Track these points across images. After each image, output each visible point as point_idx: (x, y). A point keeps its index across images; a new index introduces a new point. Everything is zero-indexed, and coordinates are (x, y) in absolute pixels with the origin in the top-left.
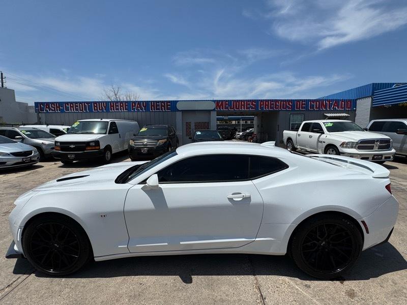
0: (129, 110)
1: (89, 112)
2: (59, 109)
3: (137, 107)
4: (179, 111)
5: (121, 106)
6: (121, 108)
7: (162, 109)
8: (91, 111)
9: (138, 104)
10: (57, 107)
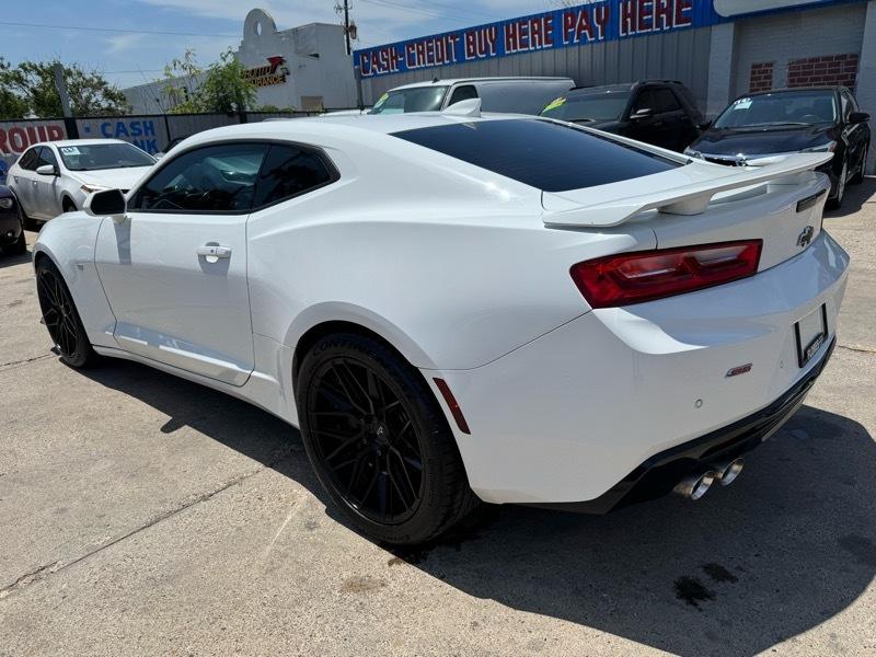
0: (554, 41)
1: (457, 63)
2: (397, 61)
3: (581, 27)
4: (721, 20)
5: (534, 32)
6: (533, 39)
7: (659, 24)
8: (461, 60)
9: (585, 16)
10: (392, 58)
